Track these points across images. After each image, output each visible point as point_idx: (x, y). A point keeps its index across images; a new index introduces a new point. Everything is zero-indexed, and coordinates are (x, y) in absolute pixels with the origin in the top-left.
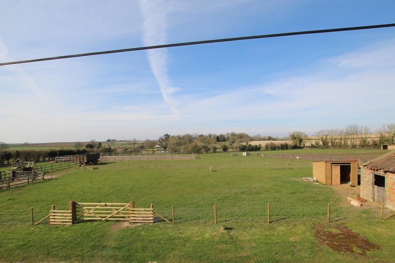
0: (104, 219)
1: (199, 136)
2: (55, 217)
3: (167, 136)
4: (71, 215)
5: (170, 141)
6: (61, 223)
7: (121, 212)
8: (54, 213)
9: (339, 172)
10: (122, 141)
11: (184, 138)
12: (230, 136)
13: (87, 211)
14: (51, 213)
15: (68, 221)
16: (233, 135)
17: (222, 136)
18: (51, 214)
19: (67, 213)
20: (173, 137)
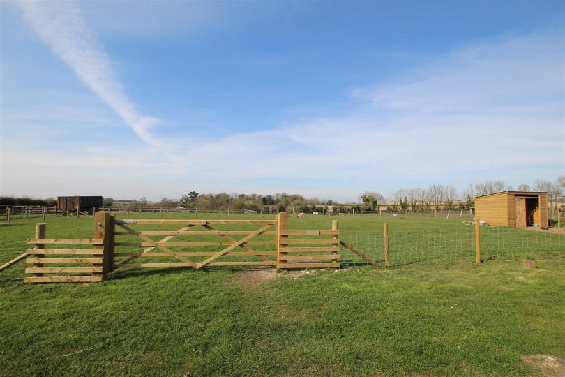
0: (199, 265)
1: (239, 196)
2: (43, 261)
3: (194, 195)
4: (100, 252)
5: (198, 202)
6: (64, 279)
7: (251, 243)
8: (41, 246)
9: (524, 208)
10: (123, 201)
11: (218, 197)
12: (280, 198)
13: (150, 243)
14: (32, 246)
15: (90, 270)
16: (284, 196)
17: (270, 197)
18: (29, 251)
19: (87, 247)
20: (202, 196)
